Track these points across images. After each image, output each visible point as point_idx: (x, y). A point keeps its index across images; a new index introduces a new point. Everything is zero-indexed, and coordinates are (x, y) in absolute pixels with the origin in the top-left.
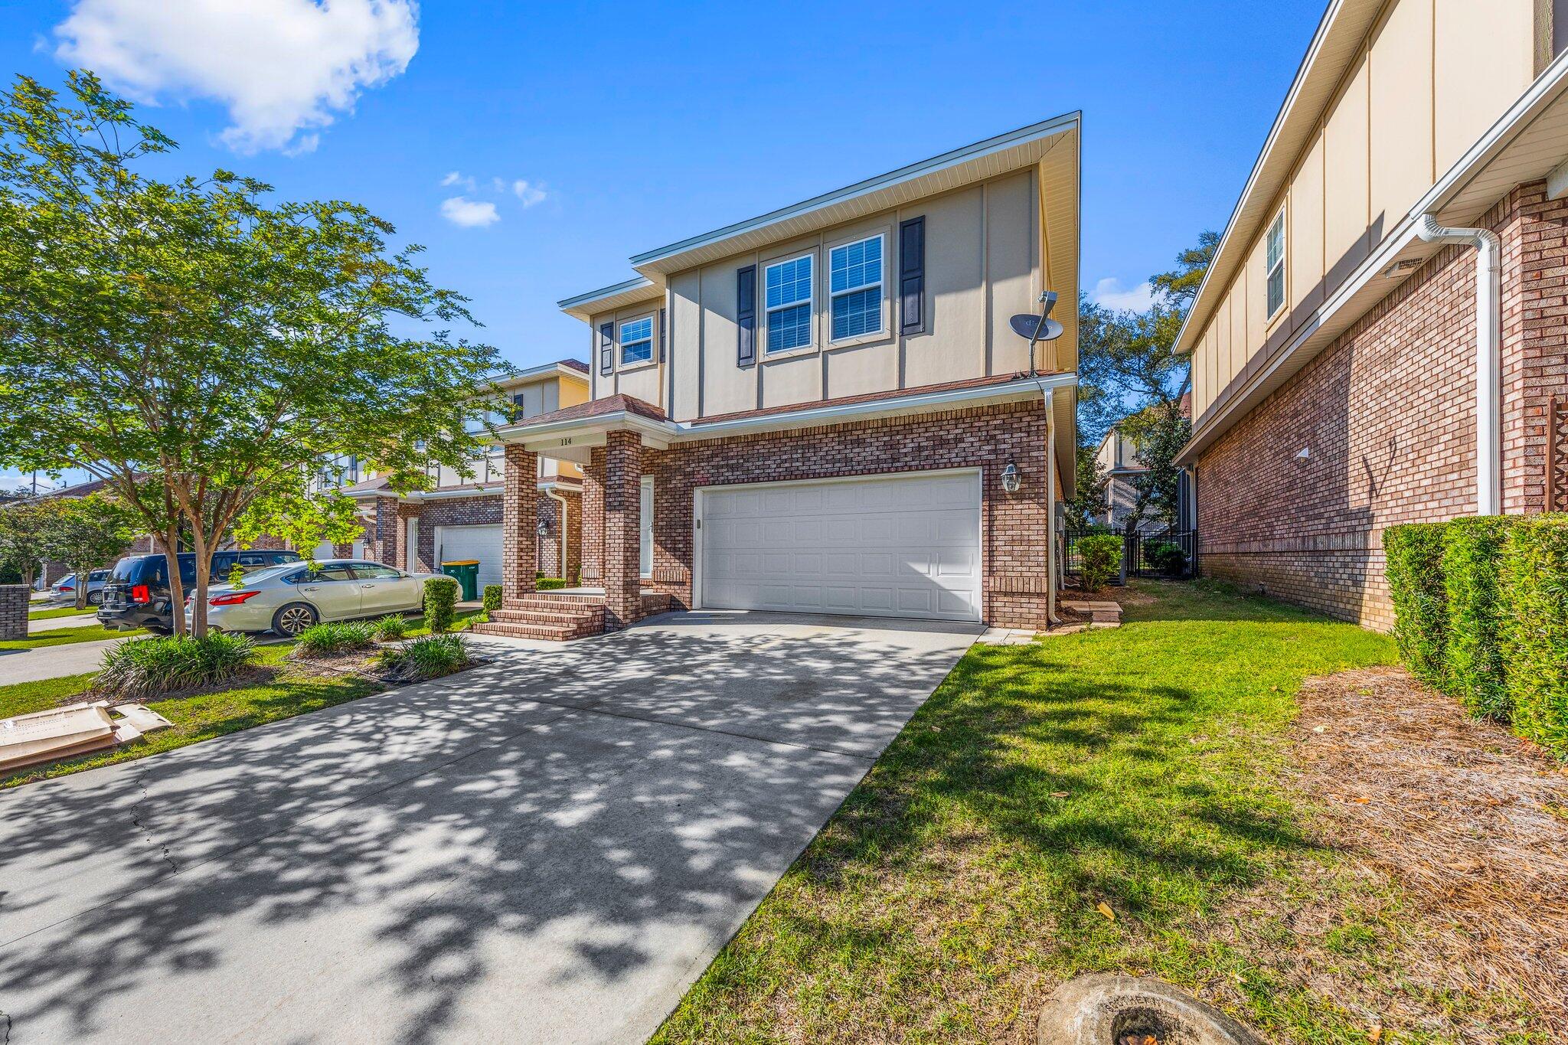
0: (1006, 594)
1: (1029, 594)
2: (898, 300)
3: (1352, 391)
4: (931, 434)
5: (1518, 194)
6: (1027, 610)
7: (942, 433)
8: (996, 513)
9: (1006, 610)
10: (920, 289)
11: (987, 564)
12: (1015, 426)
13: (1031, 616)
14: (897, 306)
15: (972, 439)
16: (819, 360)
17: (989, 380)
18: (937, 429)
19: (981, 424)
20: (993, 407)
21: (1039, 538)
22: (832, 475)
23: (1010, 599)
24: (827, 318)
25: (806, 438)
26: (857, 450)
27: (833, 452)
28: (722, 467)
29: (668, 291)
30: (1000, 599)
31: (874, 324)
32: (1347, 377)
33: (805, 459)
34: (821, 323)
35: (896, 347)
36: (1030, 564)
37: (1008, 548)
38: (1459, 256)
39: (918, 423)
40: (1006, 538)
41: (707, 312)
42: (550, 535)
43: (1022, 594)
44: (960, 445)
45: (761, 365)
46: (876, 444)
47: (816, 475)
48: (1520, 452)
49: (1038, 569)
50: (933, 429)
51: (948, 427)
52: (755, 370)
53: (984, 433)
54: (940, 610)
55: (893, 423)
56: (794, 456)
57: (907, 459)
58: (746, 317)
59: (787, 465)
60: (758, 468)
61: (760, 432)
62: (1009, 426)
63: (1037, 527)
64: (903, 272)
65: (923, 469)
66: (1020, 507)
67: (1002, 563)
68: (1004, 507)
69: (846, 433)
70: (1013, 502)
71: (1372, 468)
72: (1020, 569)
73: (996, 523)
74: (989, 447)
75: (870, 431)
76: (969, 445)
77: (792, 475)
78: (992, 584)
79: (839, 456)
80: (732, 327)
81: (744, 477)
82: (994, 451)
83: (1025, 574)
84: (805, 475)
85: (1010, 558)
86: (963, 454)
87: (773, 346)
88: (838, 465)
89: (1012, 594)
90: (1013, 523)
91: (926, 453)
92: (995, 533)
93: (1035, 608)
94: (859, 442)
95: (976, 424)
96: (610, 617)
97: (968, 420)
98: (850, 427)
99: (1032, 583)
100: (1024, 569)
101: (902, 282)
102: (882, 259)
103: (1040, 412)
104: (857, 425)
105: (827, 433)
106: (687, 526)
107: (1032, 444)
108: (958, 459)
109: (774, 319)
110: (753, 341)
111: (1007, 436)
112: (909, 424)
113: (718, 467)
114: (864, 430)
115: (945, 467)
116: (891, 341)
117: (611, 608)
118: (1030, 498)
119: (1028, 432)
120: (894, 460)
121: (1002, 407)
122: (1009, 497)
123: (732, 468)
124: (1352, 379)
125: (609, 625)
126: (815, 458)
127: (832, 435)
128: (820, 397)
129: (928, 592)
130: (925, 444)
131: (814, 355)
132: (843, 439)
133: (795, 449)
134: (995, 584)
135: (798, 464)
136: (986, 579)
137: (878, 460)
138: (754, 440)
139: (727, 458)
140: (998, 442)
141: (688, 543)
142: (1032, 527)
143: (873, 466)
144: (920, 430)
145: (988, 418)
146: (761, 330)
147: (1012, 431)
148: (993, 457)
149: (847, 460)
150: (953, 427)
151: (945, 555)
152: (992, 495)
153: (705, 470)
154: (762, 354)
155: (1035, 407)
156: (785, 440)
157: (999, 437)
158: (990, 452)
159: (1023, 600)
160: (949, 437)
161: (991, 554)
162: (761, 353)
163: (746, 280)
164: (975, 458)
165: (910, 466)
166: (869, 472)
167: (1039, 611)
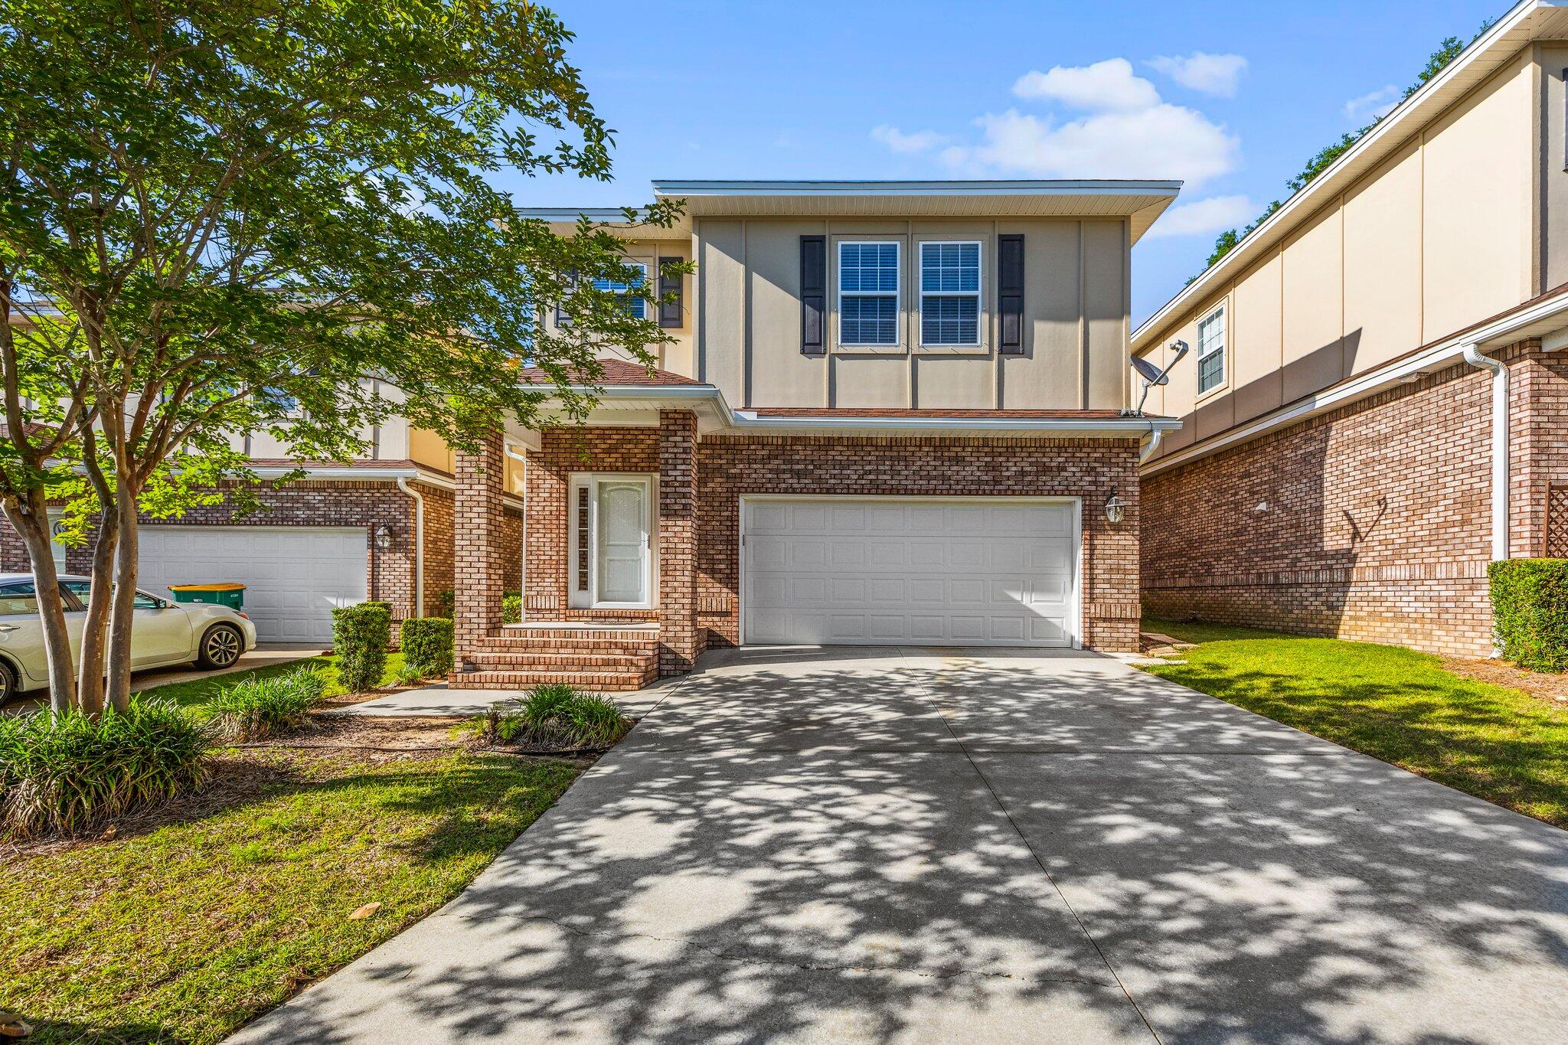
0: (1105, 620)
1: (1126, 620)
2: (996, 316)
3: (1328, 461)
4: (1034, 460)
5: (1528, 344)
6: (1123, 635)
7: (1045, 460)
8: (1096, 542)
9: (1104, 635)
10: (1020, 310)
11: (1088, 591)
12: (1113, 460)
13: (1126, 640)
14: (996, 321)
15: (1073, 469)
16: (908, 363)
17: (1086, 414)
18: (1041, 455)
19: (1082, 455)
20: (1094, 440)
21: (1134, 567)
22: (927, 493)
23: (1109, 625)
24: (918, 318)
25: (895, 449)
26: (955, 468)
27: (929, 468)
28: (784, 471)
29: (695, 238)
30: (1099, 625)
31: (970, 336)
32: (1323, 451)
33: (895, 473)
34: (909, 323)
35: (994, 363)
36: (1126, 591)
37: (1107, 576)
38: (1463, 376)
39: (1022, 447)
40: (1105, 567)
41: (756, 277)
42: (395, 547)
43: (1119, 620)
44: (1062, 474)
45: (833, 357)
46: (977, 464)
47: (907, 492)
48: (1528, 515)
49: (1133, 596)
50: (1036, 455)
51: (1051, 455)
52: (825, 360)
53: (1085, 465)
54: (1034, 637)
55: (995, 444)
56: (881, 468)
57: (1010, 483)
58: (812, 293)
59: (872, 477)
60: (834, 477)
61: (836, 435)
62: (1107, 460)
63: (1132, 557)
64: (1001, 288)
65: (1027, 494)
66: (1117, 537)
67: (1101, 591)
68: (1103, 537)
69: (943, 447)
70: (1111, 533)
71: (1356, 521)
72: (1117, 596)
73: (1096, 552)
74: (1090, 479)
75: (970, 449)
76: (1071, 474)
77: (877, 489)
78: (1093, 611)
79: (935, 473)
80: (793, 304)
81: (815, 486)
82: (1094, 483)
83: (1122, 601)
84: (892, 491)
85: (1108, 586)
86: (1066, 483)
87: (848, 336)
88: (935, 482)
89: (1110, 620)
90: (1111, 552)
91: (1029, 478)
92: (1095, 562)
93: (1132, 631)
94: (958, 460)
95: (1078, 455)
96: (669, 656)
97: (1070, 450)
98: (948, 442)
99: (1129, 609)
100: (1121, 596)
101: (1001, 298)
102: (980, 267)
103: (1135, 450)
104: (956, 441)
105: (920, 446)
106: (732, 542)
107: (1128, 479)
108: (1061, 488)
109: (849, 305)
110: (822, 326)
111: (1105, 469)
112: (1012, 447)
113: (777, 472)
114: (964, 447)
115: (1049, 495)
116: (988, 357)
117: (670, 645)
118: (1126, 530)
119: (1125, 468)
120: (996, 482)
121: (1101, 441)
122: (1107, 527)
123: (798, 474)
124: (1328, 452)
125: (667, 667)
126: (906, 473)
127: (927, 449)
128: (909, 405)
129: (1021, 620)
130: (1029, 469)
131: (902, 357)
132: (939, 454)
133: (881, 459)
134: (1096, 610)
135: (885, 477)
136: (1087, 605)
137: (979, 482)
138: (829, 443)
139: (791, 462)
140: (1097, 474)
141: (733, 564)
142: (1128, 557)
143: (973, 487)
144: (1023, 455)
145: (1089, 450)
146: (833, 315)
147: (1110, 465)
148: (1093, 488)
149: (944, 478)
150: (1056, 455)
151: (1041, 584)
152: (1093, 524)
153: (760, 472)
154: (835, 342)
155: (1131, 445)
156: (869, 449)
157: (1098, 470)
158: (1091, 483)
159: (1120, 625)
160: (1053, 464)
161: (1091, 581)
162: (833, 343)
163: (812, 251)
164: (1076, 488)
165: (1014, 491)
166: (970, 493)
167: (1134, 635)
